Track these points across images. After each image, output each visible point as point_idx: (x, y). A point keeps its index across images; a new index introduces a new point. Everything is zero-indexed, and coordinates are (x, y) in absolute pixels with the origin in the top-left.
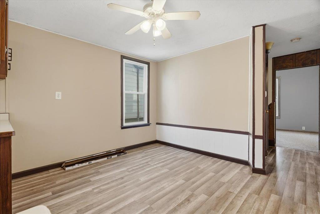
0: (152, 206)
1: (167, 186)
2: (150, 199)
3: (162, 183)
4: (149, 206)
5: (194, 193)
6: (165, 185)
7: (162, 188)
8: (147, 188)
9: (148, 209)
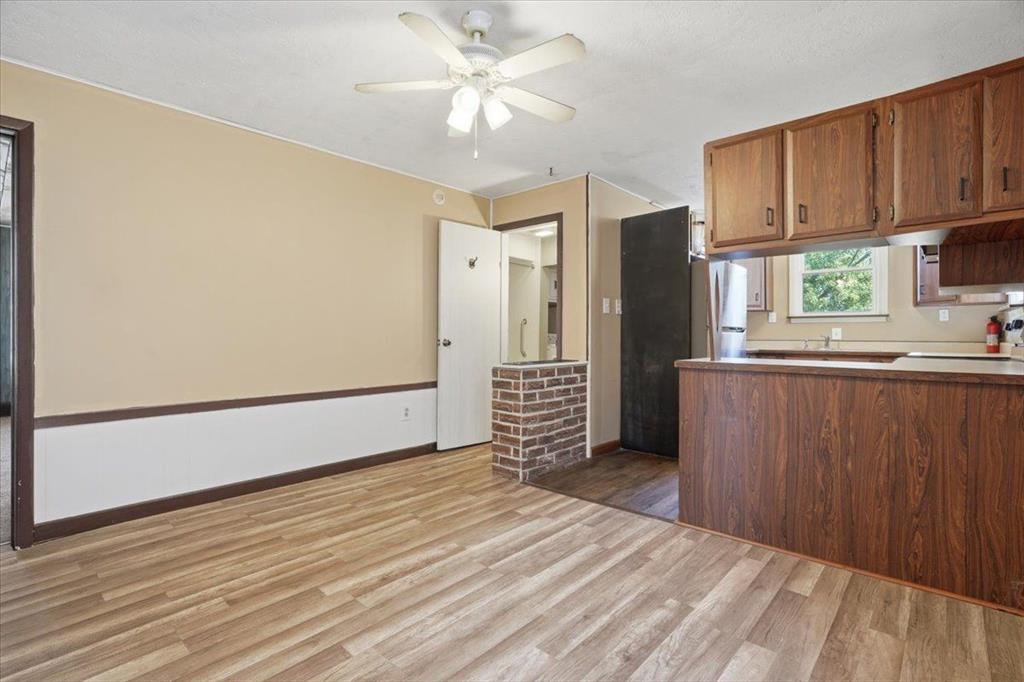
0: (482, 567)
1: (430, 622)
2: (489, 581)
3: (446, 637)
4: (491, 567)
5: (358, 599)
6: (439, 627)
7: (450, 614)
8: (504, 612)
9: (491, 563)
